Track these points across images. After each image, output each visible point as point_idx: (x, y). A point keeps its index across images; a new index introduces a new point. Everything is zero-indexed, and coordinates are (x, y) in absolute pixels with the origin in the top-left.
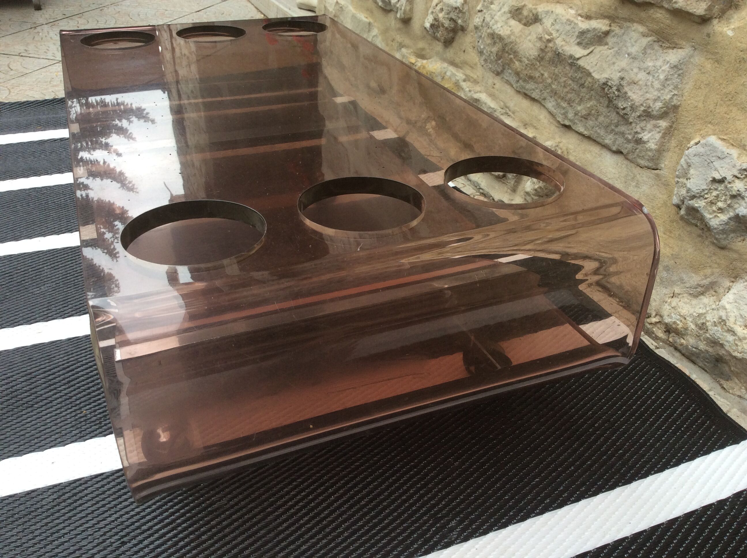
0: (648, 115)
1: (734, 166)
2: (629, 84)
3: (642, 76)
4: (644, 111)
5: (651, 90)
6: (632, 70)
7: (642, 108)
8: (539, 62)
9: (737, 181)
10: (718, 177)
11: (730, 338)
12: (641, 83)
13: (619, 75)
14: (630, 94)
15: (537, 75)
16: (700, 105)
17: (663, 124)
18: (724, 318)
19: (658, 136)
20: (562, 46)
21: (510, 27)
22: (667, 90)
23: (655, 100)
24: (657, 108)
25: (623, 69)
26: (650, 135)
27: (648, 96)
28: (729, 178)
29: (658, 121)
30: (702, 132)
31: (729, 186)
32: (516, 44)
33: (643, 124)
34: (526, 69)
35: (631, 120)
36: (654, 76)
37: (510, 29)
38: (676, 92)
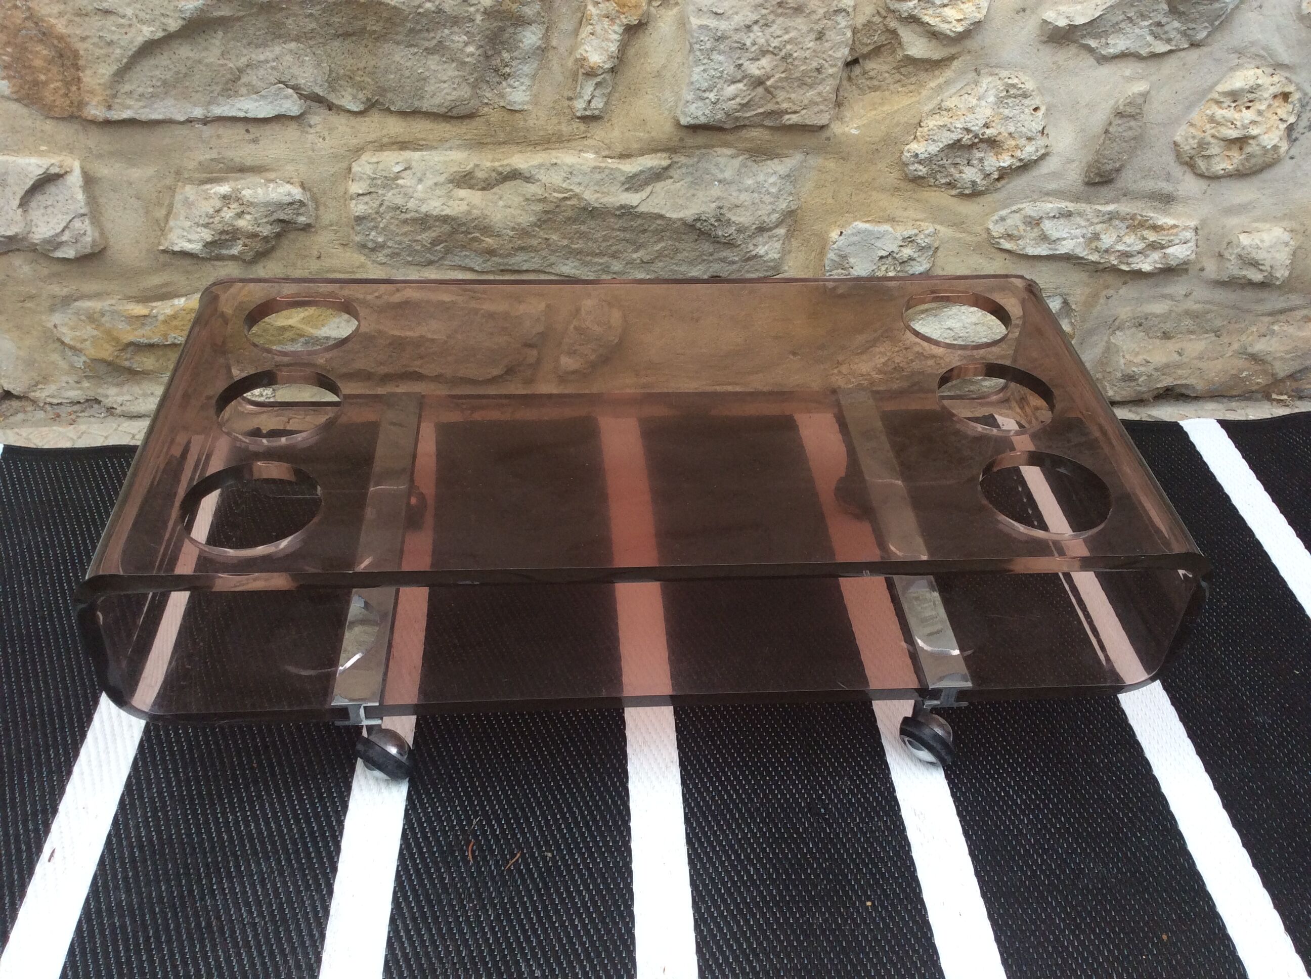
0: (762, 229)
1: (896, 238)
2: (730, 209)
3: (744, 197)
4: (756, 229)
5: (761, 205)
6: (731, 195)
7: (754, 227)
8: (539, 227)
9: (902, 249)
10: (884, 254)
11: (930, 362)
12: (746, 203)
13: (714, 205)
14: (733, 219)
15: (534, 242)
16: (830, 201)
17: (781, 231)
18: (921, 351)
19: (778, 245)
20: (598, 199)
21: (462, 200)
22: (781, 200)
23: (769, 214)
24: (774, 220)
25: (718, 198)
26: (766, 248)
27: (760, 213)
28: (896, 250)
29: (774, 231)
30: (838, 223)
31: (897, 256)
32: (484, 219)
33: (754, 241)
34: (511, 241)
35: (739, 243)
36: (760, 192)
37: (465, 202)
38: (791, 198)
